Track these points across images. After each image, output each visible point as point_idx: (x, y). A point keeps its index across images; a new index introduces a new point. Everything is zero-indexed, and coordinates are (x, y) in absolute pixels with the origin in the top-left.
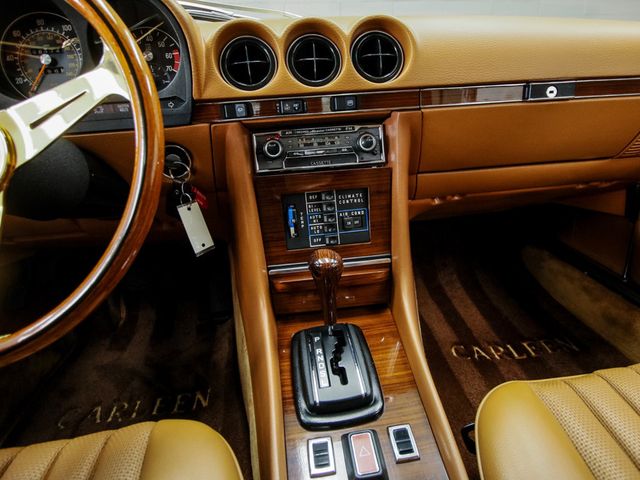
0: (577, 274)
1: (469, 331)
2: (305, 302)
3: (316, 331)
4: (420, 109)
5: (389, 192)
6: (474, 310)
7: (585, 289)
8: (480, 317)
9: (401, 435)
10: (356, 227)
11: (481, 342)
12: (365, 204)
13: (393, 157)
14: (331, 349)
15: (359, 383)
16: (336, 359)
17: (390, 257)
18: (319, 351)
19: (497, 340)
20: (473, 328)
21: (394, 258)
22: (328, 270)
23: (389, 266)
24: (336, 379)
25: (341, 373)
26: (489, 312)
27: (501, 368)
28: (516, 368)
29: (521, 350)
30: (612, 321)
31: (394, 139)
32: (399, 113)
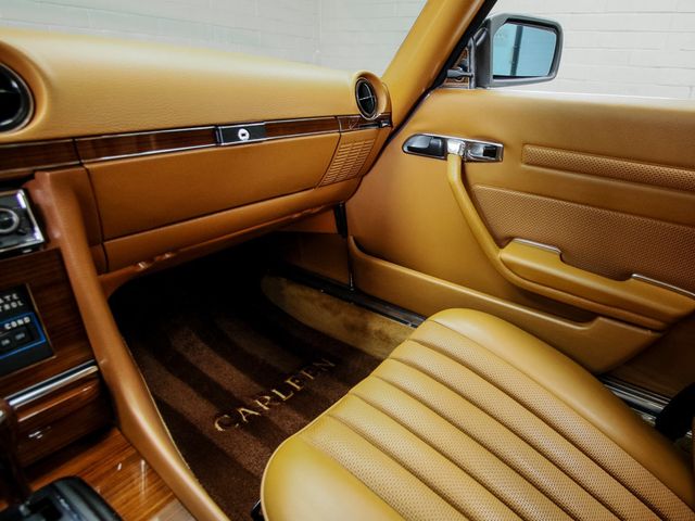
0: (314, 294)
1: (228, 394)
4: (81, 165)
5: (65, 281)
6: (228, 368)
7: (325, 306)
8: (235, 372)
11: (245, 399)
12: (27, 308)
13: (57, 234)
17: (95, 363)
19: (261, 389)
20: (232, 389)
21: (102, 363)
23: (99, 373)
26: (244, 363)
27: (272, 418)
28: (287, 411)
31: (50, 208)
32: (48, 174)
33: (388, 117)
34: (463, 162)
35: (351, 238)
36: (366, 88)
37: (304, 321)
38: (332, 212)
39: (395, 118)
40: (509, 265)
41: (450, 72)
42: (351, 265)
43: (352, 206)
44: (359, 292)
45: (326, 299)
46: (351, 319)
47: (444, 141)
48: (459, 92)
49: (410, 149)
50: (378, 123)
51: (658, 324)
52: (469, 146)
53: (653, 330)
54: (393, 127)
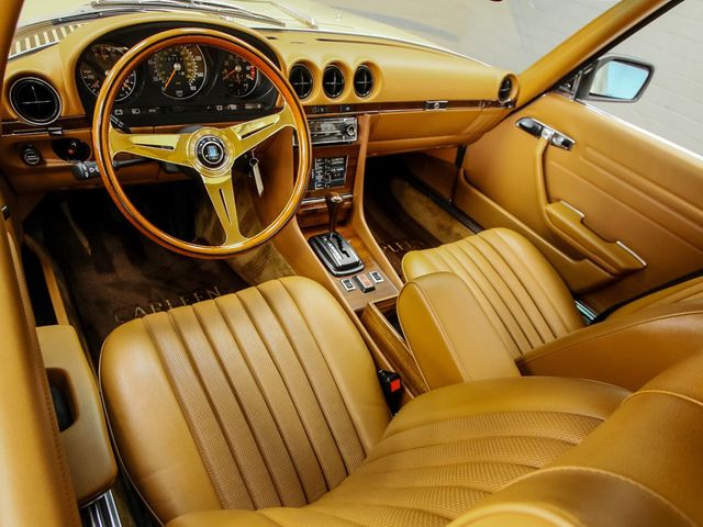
0: (425, 199)
2: (310, 221)
3: (323, 235)
5: (357, 158)
7: (429, 209)
9: (375, 274)
10: (338, 177)
12: (344, 164)
13: (361, 138)
14: (336, 244)
15: (354, 258)
16: (341, 248)
17: (352, 194)
18: (330, 245)
21: (355, 195)
22: (336, 203)
23: (351, 199)
24: (344, 255)
25: (345, 252)
29: (396, 247)
30: (441, 227)
31: (364, 128)
32: (369, 115)
33: (513, 103)
34: (548, 143)
35: (462, 171)
36: (508, 83)
37: (412, 215)
38: (456, 150)
39: (518, 104)
40: (550, 215)
41: (561, 87)
42: (456, 187)
43: (471, 149)
44: (453, 205)
45: (431, 205)
46: (443, 222)
47: (543, 127)
48: (562, 100)
49: (521, 125)
50: (507, 105)
51: (614, 270)
52: (556, 135)
53: (611, 273)
54: (515, 108)
